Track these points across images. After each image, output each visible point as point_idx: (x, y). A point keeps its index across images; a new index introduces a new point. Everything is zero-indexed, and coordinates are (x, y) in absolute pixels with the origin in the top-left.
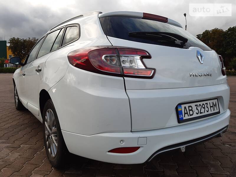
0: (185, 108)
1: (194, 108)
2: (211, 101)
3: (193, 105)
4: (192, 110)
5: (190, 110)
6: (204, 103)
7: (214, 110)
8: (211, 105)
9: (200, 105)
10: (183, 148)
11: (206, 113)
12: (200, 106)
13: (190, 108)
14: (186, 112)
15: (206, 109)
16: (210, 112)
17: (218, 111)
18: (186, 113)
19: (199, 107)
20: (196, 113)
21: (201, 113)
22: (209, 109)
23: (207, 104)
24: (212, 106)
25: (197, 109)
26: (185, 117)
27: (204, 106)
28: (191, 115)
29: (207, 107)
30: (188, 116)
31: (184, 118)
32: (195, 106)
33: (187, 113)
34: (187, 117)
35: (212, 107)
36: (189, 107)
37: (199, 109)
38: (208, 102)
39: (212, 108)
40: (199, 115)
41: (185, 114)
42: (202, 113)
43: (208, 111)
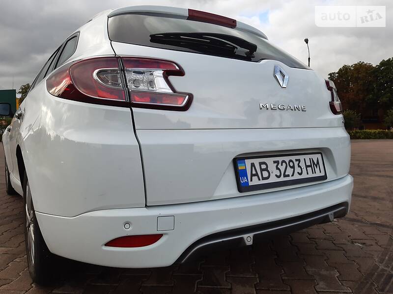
0: (253, 165)
1: (272, 167)
2: (307, 157)
3: (270, 161)
4: (266, 170)
5: (262, 170)
6: (293, 158)
7: (314, 172)
8: (308, 163)
9: (284, 161)
10: (248, 239)
11: (297, 177)
12: (284, 164)
13: (264, 167)
14: (254, 172)
15: (298, 170)
16: (304, 176)
17: (323, 174)
18: (254, 175)
19: (282, 165)
20: (276, 175)
21: (285, 176)
22: (304, 170)
23: (299, 160)
24: (310, 164)
25: (278, 168)
26: (251, 180)
27: (291, 164)
28: (264, 179)
29: (299, 166)
30: (259, 180)
31: (251, 184)
32: (275, 162)
33: (257, 175)
34: (255, 181)
35: (310, 166)
36: (261, 164)
37: (282, 168)
38: (301, 158)
39: (309, 169)
40: (282, 179)
41: (252, 175)
42: (288, 176)
43: (300, 174)
